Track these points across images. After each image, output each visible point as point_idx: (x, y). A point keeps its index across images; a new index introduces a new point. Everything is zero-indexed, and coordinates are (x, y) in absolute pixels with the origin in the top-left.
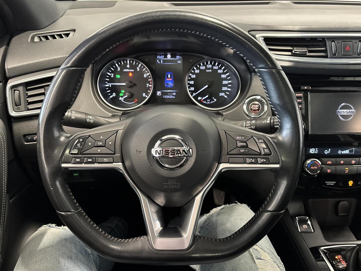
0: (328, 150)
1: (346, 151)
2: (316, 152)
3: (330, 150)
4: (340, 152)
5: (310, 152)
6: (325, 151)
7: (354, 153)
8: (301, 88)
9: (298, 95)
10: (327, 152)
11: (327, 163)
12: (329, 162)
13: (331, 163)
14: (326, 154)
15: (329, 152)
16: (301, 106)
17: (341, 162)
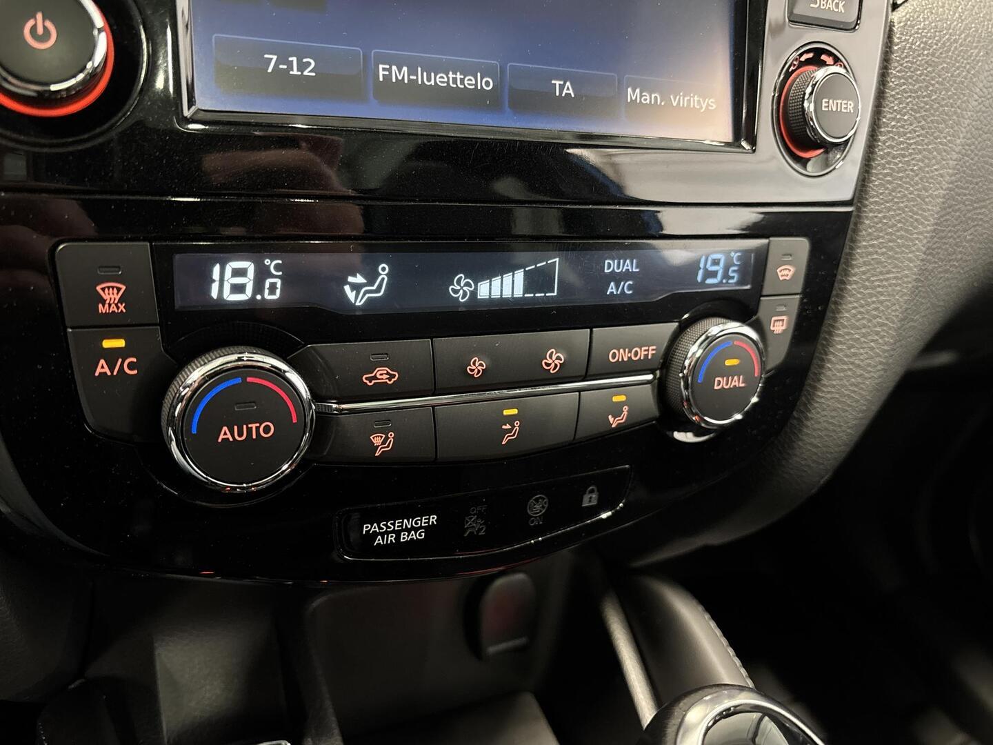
0: (372, 277)
3: (384, 270)
4: (461, 289)
5: (214, 294)
6: (351, 279)
7: (556, 294)
10: (362, 286)
11: (366, 379)
12: (378, 376)
13: (395, 375)
14: (358, 304)
15: (378, 291)
17: (473, 367)
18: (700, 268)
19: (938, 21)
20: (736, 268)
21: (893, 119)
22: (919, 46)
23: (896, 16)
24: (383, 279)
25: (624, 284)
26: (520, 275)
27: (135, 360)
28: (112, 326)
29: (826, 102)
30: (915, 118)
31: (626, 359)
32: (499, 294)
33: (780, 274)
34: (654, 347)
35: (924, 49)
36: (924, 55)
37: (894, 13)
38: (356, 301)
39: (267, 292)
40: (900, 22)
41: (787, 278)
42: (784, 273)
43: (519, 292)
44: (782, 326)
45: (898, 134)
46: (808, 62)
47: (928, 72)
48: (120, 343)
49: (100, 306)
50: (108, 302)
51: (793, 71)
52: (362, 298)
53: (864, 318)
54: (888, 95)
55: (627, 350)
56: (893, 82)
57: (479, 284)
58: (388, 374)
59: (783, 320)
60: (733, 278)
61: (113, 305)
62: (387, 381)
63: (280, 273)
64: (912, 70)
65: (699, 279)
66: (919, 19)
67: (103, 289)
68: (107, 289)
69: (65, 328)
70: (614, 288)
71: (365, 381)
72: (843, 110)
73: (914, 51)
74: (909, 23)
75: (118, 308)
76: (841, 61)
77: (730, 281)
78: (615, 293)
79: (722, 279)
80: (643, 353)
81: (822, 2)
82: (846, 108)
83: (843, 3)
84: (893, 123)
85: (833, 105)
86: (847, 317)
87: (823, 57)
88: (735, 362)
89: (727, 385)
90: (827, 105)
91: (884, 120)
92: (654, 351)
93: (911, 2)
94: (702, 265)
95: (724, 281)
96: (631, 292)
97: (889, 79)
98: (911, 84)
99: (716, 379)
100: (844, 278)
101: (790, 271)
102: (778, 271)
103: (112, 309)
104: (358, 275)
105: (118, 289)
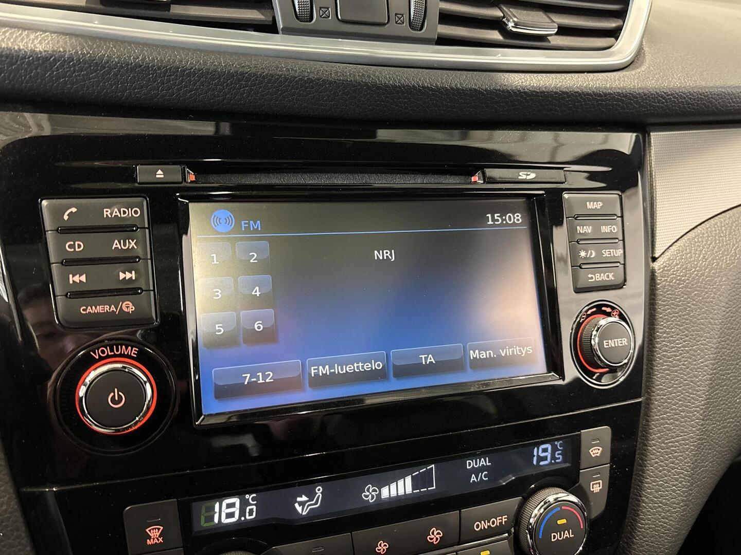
0: (311, 496)
1: (401, 482)
2: (251, 513)
3: (319, 490)
4: (369, 494)
5: (216, 521)
6: (299, 499)
7: (434, 488)
8: (137, 176)
9: (118, 214)
10: (306, 502)
14: (304, 513)
15: (316, 503)
16: (133, 272)
17: (380, 548)
18: (534, 456)
19: (688, 263)
20: (560, 452)
22: (675, 283)
23: (656, 265)
24: (319, 495)
25: (482, 474)
26: (409, 479)
28: (155, 551)
29: (606, 342)
30: (680, 330)
31: (486, 527)
32: (396, 493)
33: (591, 453)
34: (506, 516)
36: (680, 288)
37: (655, 263)
38: (302, 512)
39: (247, 514)
40: (660, 269)
41: (598, 455)
42: (594, 452)
43: (409, 490)
44: (600, 487)
45: (669, 342)
46: (593, 314)
47: (685, 298)
49: (148, 540)
50: (152, 538)
51: (583, 321)
52: (306, 510)
53: (664, 470)
54: (658, 317)
55: (486, 521)
56: (660, 309)
57: (382, 489)
59: (599, 483)
60: (559, 458)
61: (156, 539)
63: (255, 502)
64: (672, 299)
65: (535, 463)
66: (673, 265)
67: (150, 531)
68: (152, 531)
70: (475, 477)
72: (620, 345)
73: (672, 286)
74: (666, 268)
75: (158, 540)
76: (616, 309)
77: (557, 461)
78: (476, 481)
79: (551, 460)
80: (498, 521)
81: (597, 277)
82: (622, 343)
83: (612, 274)
84: (664, 335)
85: (612, 343)
86: (651, 469)
87: (603, 308)
88: (564, 521)
89: (560, 537)
90: (607, 344)
91: (658, 334)
92: (506, 519)
93: (667, 254)
94: (535, 453)
95: (553, 461)
96: (487, 479)
97: (657, 307)
98: (673, 308)
99: (552, 534)
100: (646, 442)
101: (599, 450)
102: (590, 451)
103: (155, 542)
104: (303, 496)
105: (159, 529)
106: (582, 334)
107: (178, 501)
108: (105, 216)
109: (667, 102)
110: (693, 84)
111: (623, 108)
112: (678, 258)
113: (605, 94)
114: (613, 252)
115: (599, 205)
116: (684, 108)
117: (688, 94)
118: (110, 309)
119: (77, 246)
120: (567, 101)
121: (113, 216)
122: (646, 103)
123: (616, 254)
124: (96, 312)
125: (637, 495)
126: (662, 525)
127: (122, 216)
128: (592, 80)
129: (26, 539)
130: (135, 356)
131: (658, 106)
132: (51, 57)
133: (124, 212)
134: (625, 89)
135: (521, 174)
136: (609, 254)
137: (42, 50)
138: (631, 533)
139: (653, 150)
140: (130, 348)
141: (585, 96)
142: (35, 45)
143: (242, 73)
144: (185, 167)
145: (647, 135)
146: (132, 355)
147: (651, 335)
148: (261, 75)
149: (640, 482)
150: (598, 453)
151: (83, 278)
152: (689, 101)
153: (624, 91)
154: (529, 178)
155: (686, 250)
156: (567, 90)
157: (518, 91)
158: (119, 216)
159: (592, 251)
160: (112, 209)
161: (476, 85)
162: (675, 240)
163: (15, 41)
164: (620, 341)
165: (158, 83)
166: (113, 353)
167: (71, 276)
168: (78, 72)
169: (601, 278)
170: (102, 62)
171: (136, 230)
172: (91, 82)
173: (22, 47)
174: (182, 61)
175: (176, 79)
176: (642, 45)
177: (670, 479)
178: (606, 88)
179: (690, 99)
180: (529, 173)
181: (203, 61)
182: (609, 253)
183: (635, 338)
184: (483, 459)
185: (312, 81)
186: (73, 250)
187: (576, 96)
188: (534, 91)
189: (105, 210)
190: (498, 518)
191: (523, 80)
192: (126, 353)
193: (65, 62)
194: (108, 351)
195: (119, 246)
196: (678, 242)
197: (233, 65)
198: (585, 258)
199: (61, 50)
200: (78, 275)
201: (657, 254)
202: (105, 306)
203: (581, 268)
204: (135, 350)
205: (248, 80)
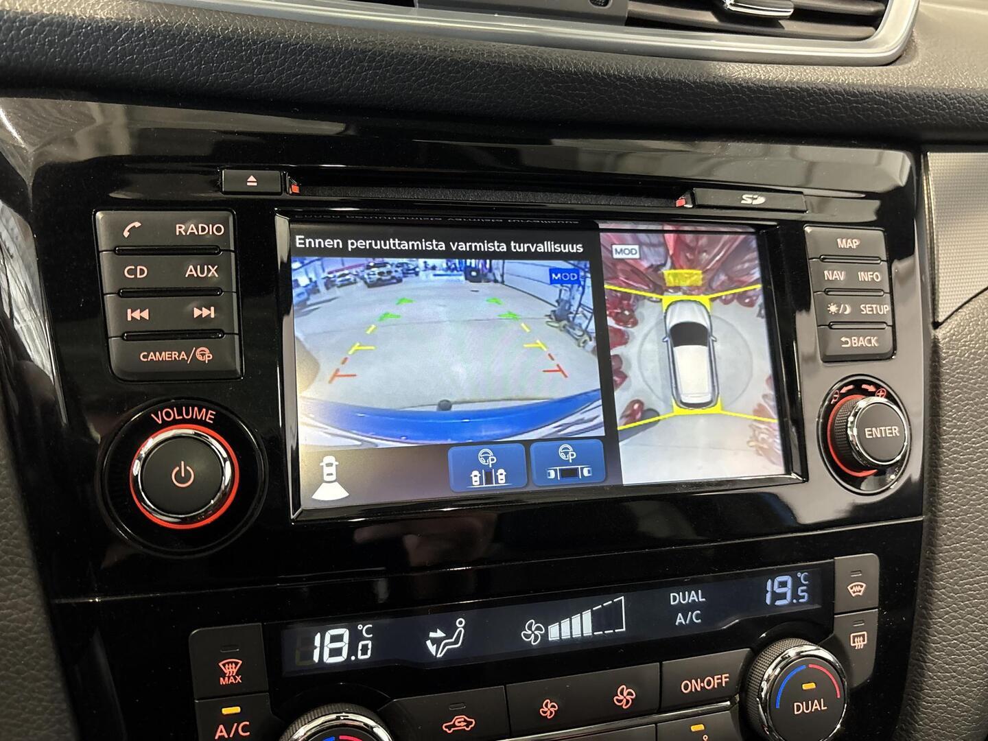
0: (450, 630)
1: (576, 619)
2: (364, 651)
3: (460, 624)
4: (531, 633)
5: (316, 658)
6: (432, 635)
7: (624, 629)
8: (221, 183)
9: (195, 231)
10: (441, 639)
11: (446, 727)
12: (457, 724)
13: (472, 722)
14: (439, 656)
15: (456, 642)
16: (212, 308)
17: (546, 709)
18: (768, 591)
19: (986, 331)
20: (805, 588)
21: (955, 426)
22: (968, 357)
23: (940, 333)
24: (461, 631)
25: (692, 614)
26: (587, 615)
27: (248, 723)
28: (230, 696)
29: (869, 431)
30: (977, 423)
31: (699, 689)
32: (569, 634)
33: (851, 591)
34: (727, 675)
35: (974, 359)
36: (975, 365)
37: (938, 330)
38: (436, 654)
39: (360, 652)
40: (945, 339)
41: (861, 594)
42: (855, 589)
43: (588, 631)
44: (864, 641)
45: (961, 440)
46: (849, 393)
48: (237, 710)
49: (221, 679)
50: (227, 675)
52: (442, 651)
53: (959, 623)
54: (944, 405)
55: (699, 680)
57: (549, 627)
58: (465, 721)
59: (863, 636)
60: (803, 597)
61: (232, 678)
62: (465, 727)
63: (371, 636)
64: (965, 380)
65: (768, 601)
66: (964, 333)
67: (224, 665)
68: (227, 665)
69: (194, 699)
70: (682, 618)
71: (444, 729)
72: (888, 435)
73: (964, 362)
74: (954, 337)
75: (235, 679)
76: (883, 387)
77: (800, 601)
78: (684, 623)
79: (792, 599)
80: (716, 681)
81: (853, 342)
82: (892, 433)
83: (875, 338)
84: (955, 430)
85: (877, 432)
86: (939, 622)
87: (864, 386)
88: (812, 686)
89: (807, 709)
90: (870, 433)
91: (944, 428)
92: (728, 679)
93: (954, 317)
94: (769, 588)
95: (795, 601)
96: (700, 621)
97: (942, 391)
98: (966, 392)
99: (795, 704)
100: (931, 583)
101: (862, 586)
102: (849, 588)
103: (230, 681)
104: (438, 630)
105: (236, 664)
106: (834, 420)
107: (263, 625)
108: (178, 234)
109: (949, 109)
110: (985, 86)
111: (887, 114)
112: (971, 324)
113: (862, 94)
114: (876, 308)
115: (854, 244)
116: (974, 118)
117: (980, 99)
118: (179, 357)
119: (140, 272)
120: (807, 102)
121: (188, 234)
122: (920, 108)
123: (881, 311)
124: (161, 359)
125: (918, 660)
126: (957, 704)
127: (200, 233)
128: (843, 74)
129: (55, 671)
130: (212, 422)
131: (937, 114)
132: (115, 27)
133: (203, 229)
134: (890, 87)
135: (744, 197)
136: (869, 311)
137: (104, 17)
138: (912, 714)
139: (932, 175)
140: (204, 410)
141: (832, 94)
142: (95, 11)
143: (363, 52)
144: (285, 175)
145: (922, 156)
146: (207, 420)
147: (935, 430)
148: (389, 54)
149: (925, 641)
150: (860, 591)
151: (146, 314)
152: (981, 108)
153: (888, 90)
154: (755, 202)
155: (983, 314)
156: (807, 86)
157: (739, 85)
158: (196, 233)
159: (847, 306)
160: (188, 224)
161: (680, 75)
162: (967, 299)
163: (69, 6)
164: (889, 429)
165: (253, 63)
166: (181, 417)
167: (129, 311)
168: (149, 47)
169: (860, 343)
170: (180, 33)
171: (219, 253)
172: (165, 61)
173: (78, 14)
174: (284, 34)
175: (277, 59)
176: (911, 36)
177: (968, 636)
178: (863, 85)
179: (982, 105)
180: (755, 197)
181: (312, 34)
182: (870, 309)
183: (910, 429)
184: (693, 592)
185: (457, 63)
186: (133, 276)
187: (821, 95)
188: (761, 86)
189: (178, 226)
190: (716, 677)
191: (746, 71)
192: (199, 418)
193: (133, 34)
194: (174, 414)
195: (194, 273)
196: (971, 303)
197: (352, 40)
198: (837, 314)
199: (129, 17)
200: (139, 310)
201: (940, 317)
202: (173, 353)
203: (831, 328)
204: (211, 414)
205: (372, 60)
